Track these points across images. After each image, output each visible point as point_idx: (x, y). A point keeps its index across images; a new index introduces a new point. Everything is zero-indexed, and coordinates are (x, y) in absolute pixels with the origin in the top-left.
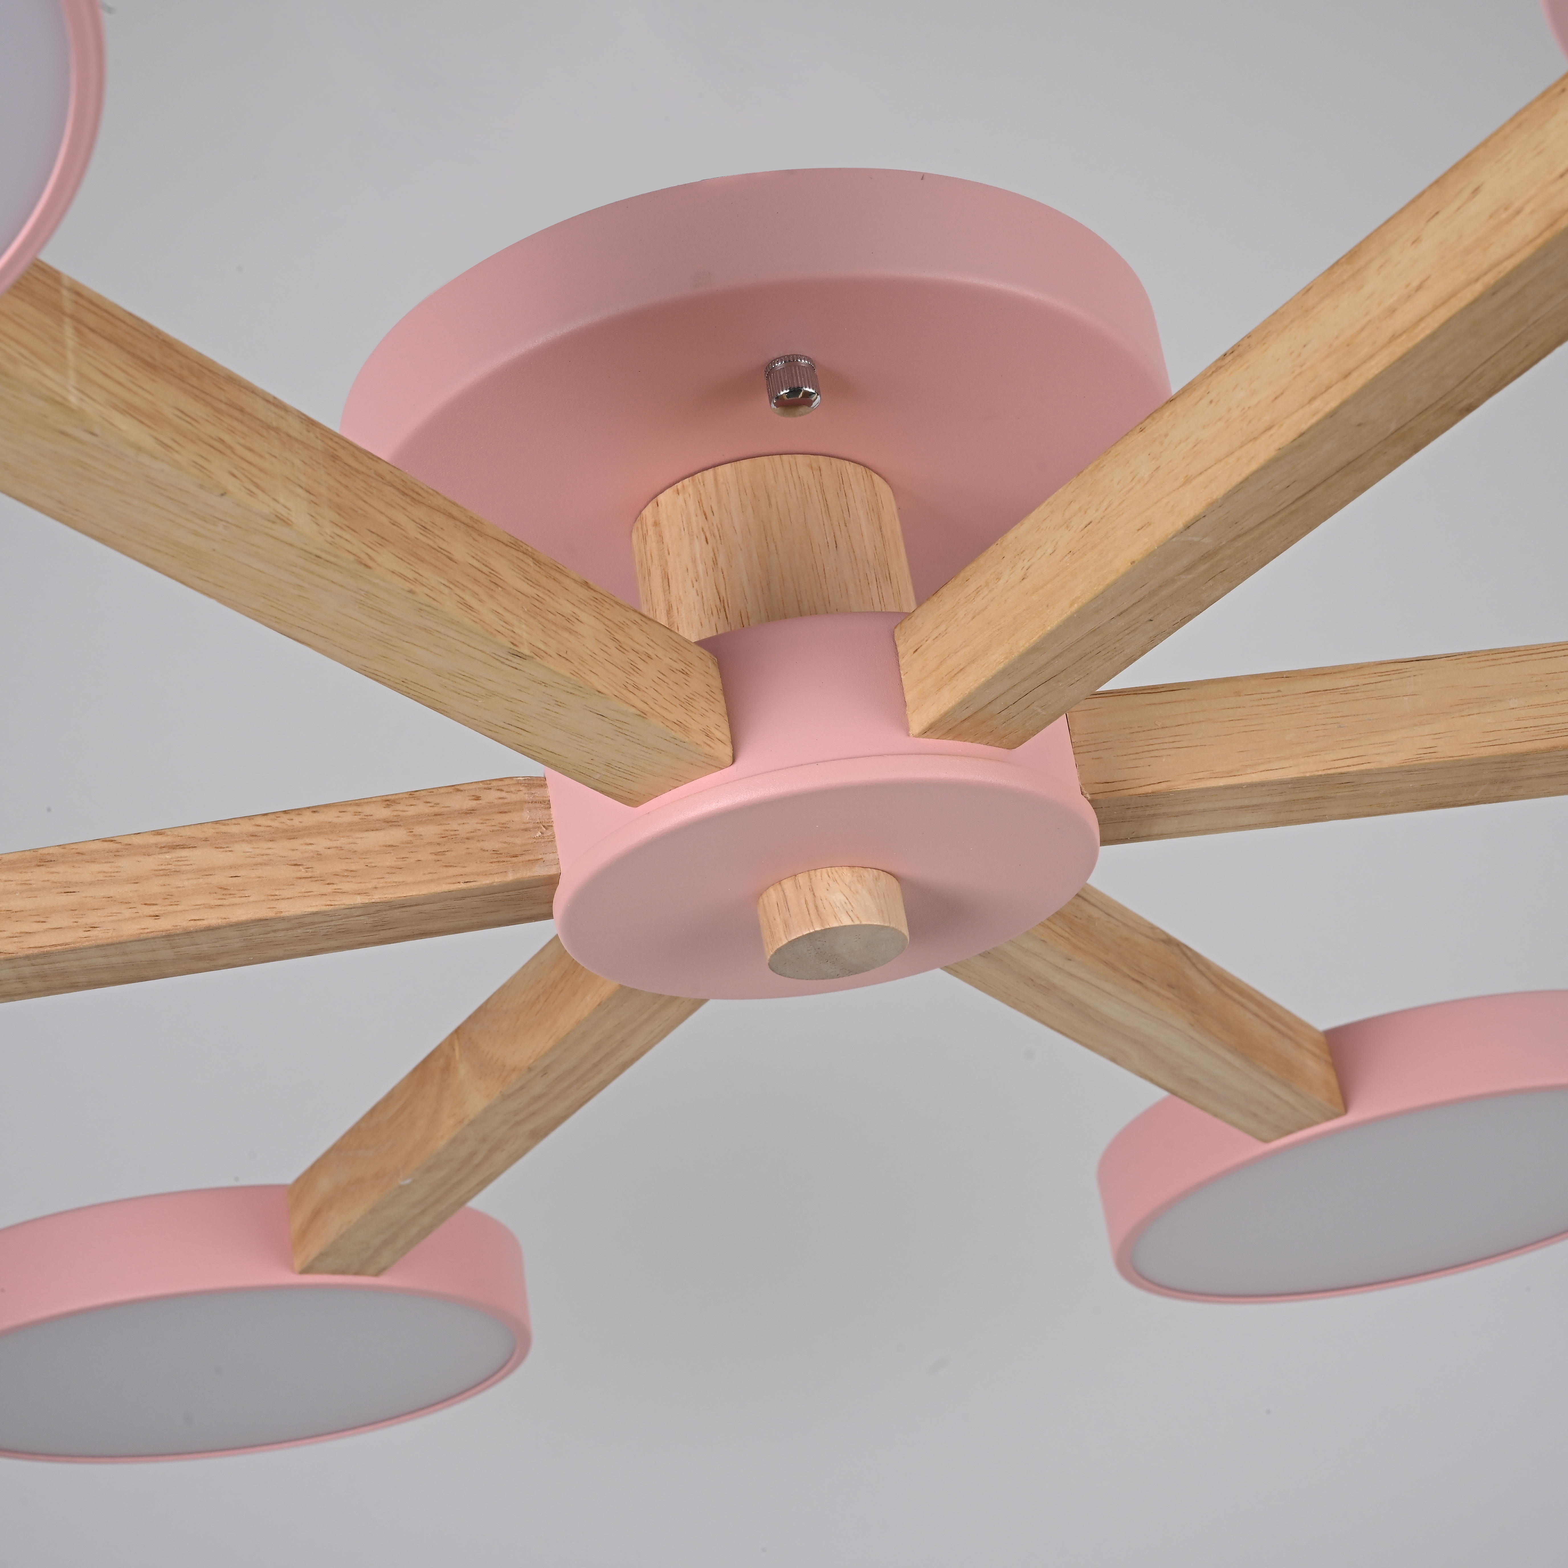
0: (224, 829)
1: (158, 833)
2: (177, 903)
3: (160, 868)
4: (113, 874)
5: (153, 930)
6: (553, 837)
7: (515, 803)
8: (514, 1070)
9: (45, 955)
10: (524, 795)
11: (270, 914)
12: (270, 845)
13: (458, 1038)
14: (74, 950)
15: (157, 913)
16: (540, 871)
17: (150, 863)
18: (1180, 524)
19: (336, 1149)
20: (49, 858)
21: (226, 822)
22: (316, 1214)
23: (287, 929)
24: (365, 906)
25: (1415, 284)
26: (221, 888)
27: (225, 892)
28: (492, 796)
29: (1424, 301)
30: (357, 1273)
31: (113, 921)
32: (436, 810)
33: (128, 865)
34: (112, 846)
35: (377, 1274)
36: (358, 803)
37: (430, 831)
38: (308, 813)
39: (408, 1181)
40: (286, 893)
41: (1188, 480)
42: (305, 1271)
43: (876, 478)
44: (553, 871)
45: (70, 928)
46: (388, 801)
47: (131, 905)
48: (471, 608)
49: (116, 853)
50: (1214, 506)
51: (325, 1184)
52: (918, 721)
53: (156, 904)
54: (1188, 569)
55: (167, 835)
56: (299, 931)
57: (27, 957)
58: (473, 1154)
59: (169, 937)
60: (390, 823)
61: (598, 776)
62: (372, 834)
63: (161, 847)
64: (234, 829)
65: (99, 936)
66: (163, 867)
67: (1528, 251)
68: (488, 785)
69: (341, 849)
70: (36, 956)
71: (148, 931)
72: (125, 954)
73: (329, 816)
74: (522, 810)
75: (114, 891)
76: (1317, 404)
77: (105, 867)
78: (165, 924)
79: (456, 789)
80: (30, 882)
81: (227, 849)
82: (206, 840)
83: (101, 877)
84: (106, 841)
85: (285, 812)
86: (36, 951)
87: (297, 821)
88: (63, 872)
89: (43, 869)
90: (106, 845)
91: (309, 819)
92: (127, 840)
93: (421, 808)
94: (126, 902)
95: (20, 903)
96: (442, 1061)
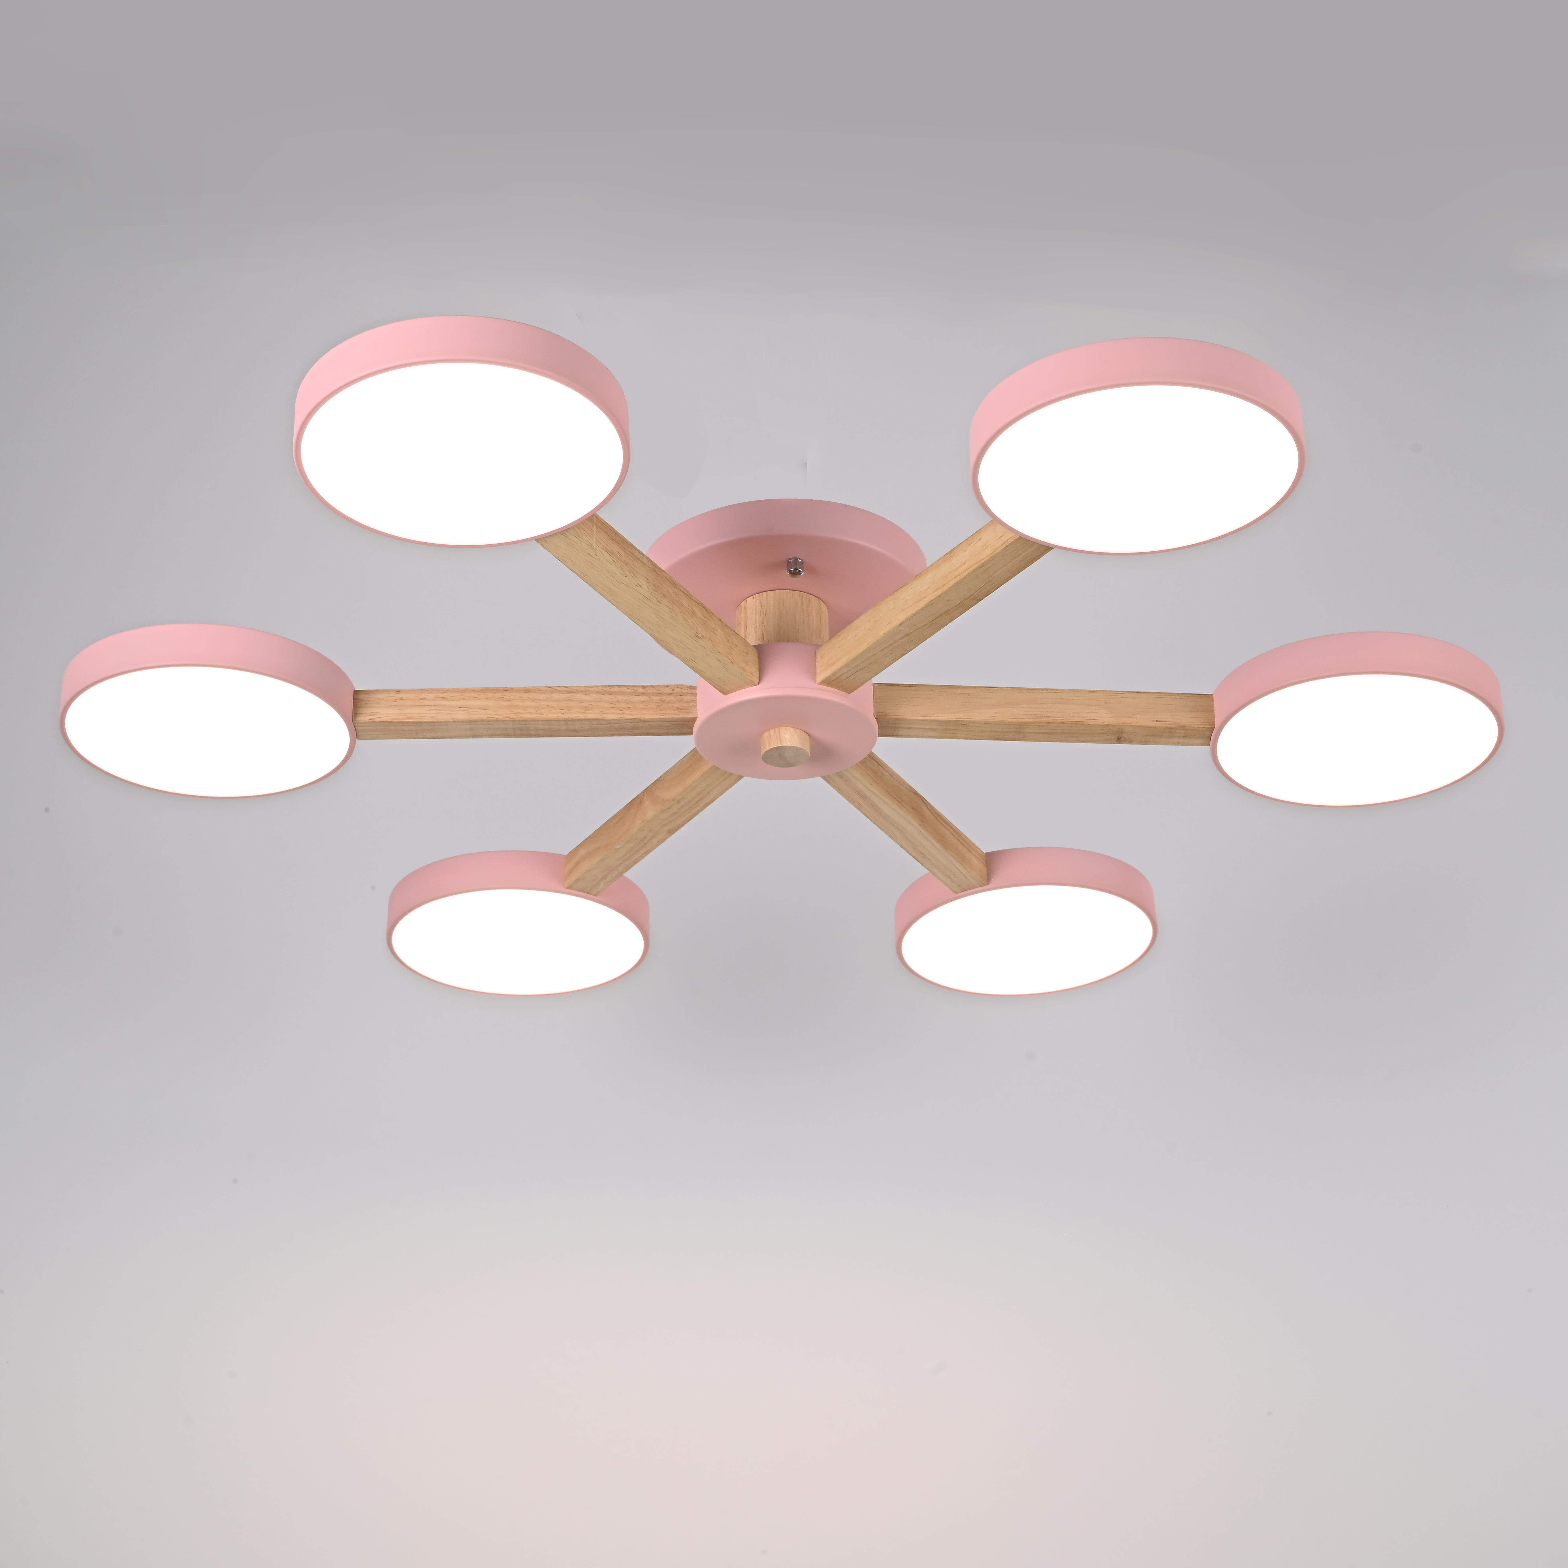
0: (588, 689)
1: (566, 687)
2: (570, 710)
4: (550, 698)
5: (562, 717)
6: (696, 707)
7: (685, 693)
8: (667, 801)
9: (525, 721)
10: (689, 691)
11: (601, 717)
12: (603, 696)
14: (534, 721)
15: (563, 712)
16: (691, 716)
17: (563, 696)
18: (898, 623)
19: (590, 838)
20: (529, 690)
21: (589, 687)
22: (578, 864)
23: (605, 724)
24: (631, 719)
25: (963, 563)
26: (585, 707)
27: (586, 709)
28: (678, 690)
29: (964, 568)
30: (588, 893)
31: (549, 713)
32: (659, 692)
33: (555, 696)
34: (550, 689)
35: (595, 895)
36: (633, 686)
37: (657, 698)
38: (617, 687)
39: (618, 847)
40: (606, 712)
41: (903, 610)
42: (567, 888)
43: (822, 602)
44: (695, 716)
45: (534, 713)
46: (644, 687)
47: (555, 709)
48: (686, 620)
49: (552, 692)
50: (908, 619)
51: (582, 852)
52: (820, 678)
53: (563, 710)
54: (901, 638)
55: (569, 688)
56: (608, 725)
57: (520, 721)
58: (645, 838)
59: (566, 721)
60: (644, 694)
61: (715, 682)
62: (637, 697)
63: (567, 692)
64: (591, 689)
65: (544, 717)
66: (567, 698)
67: (987, 559)
68: (677, 686)
69: (626, 700)
70: (522, 721)
71: (560, 717)
72: (550, 725)
73: (624, 689)
74: (687, 695)
75: (550, 704)
76: (936, 592)
77: (548, 696)
78: (566, 716)
79: (667, 686)
80: (522, 697)
81: (589, 695)
82: (582, 691)
83: (546, 698)
85: (609, 686)
86: (522, 719)
87: (613, 690)
88: (533, 695)
89: (527, 693)
90: (548, 688)
91: (617, 689)
92: (556, 688)
93: (653, 690)
94: (553, 708)
95: (517, 703)
96: (639, 800)
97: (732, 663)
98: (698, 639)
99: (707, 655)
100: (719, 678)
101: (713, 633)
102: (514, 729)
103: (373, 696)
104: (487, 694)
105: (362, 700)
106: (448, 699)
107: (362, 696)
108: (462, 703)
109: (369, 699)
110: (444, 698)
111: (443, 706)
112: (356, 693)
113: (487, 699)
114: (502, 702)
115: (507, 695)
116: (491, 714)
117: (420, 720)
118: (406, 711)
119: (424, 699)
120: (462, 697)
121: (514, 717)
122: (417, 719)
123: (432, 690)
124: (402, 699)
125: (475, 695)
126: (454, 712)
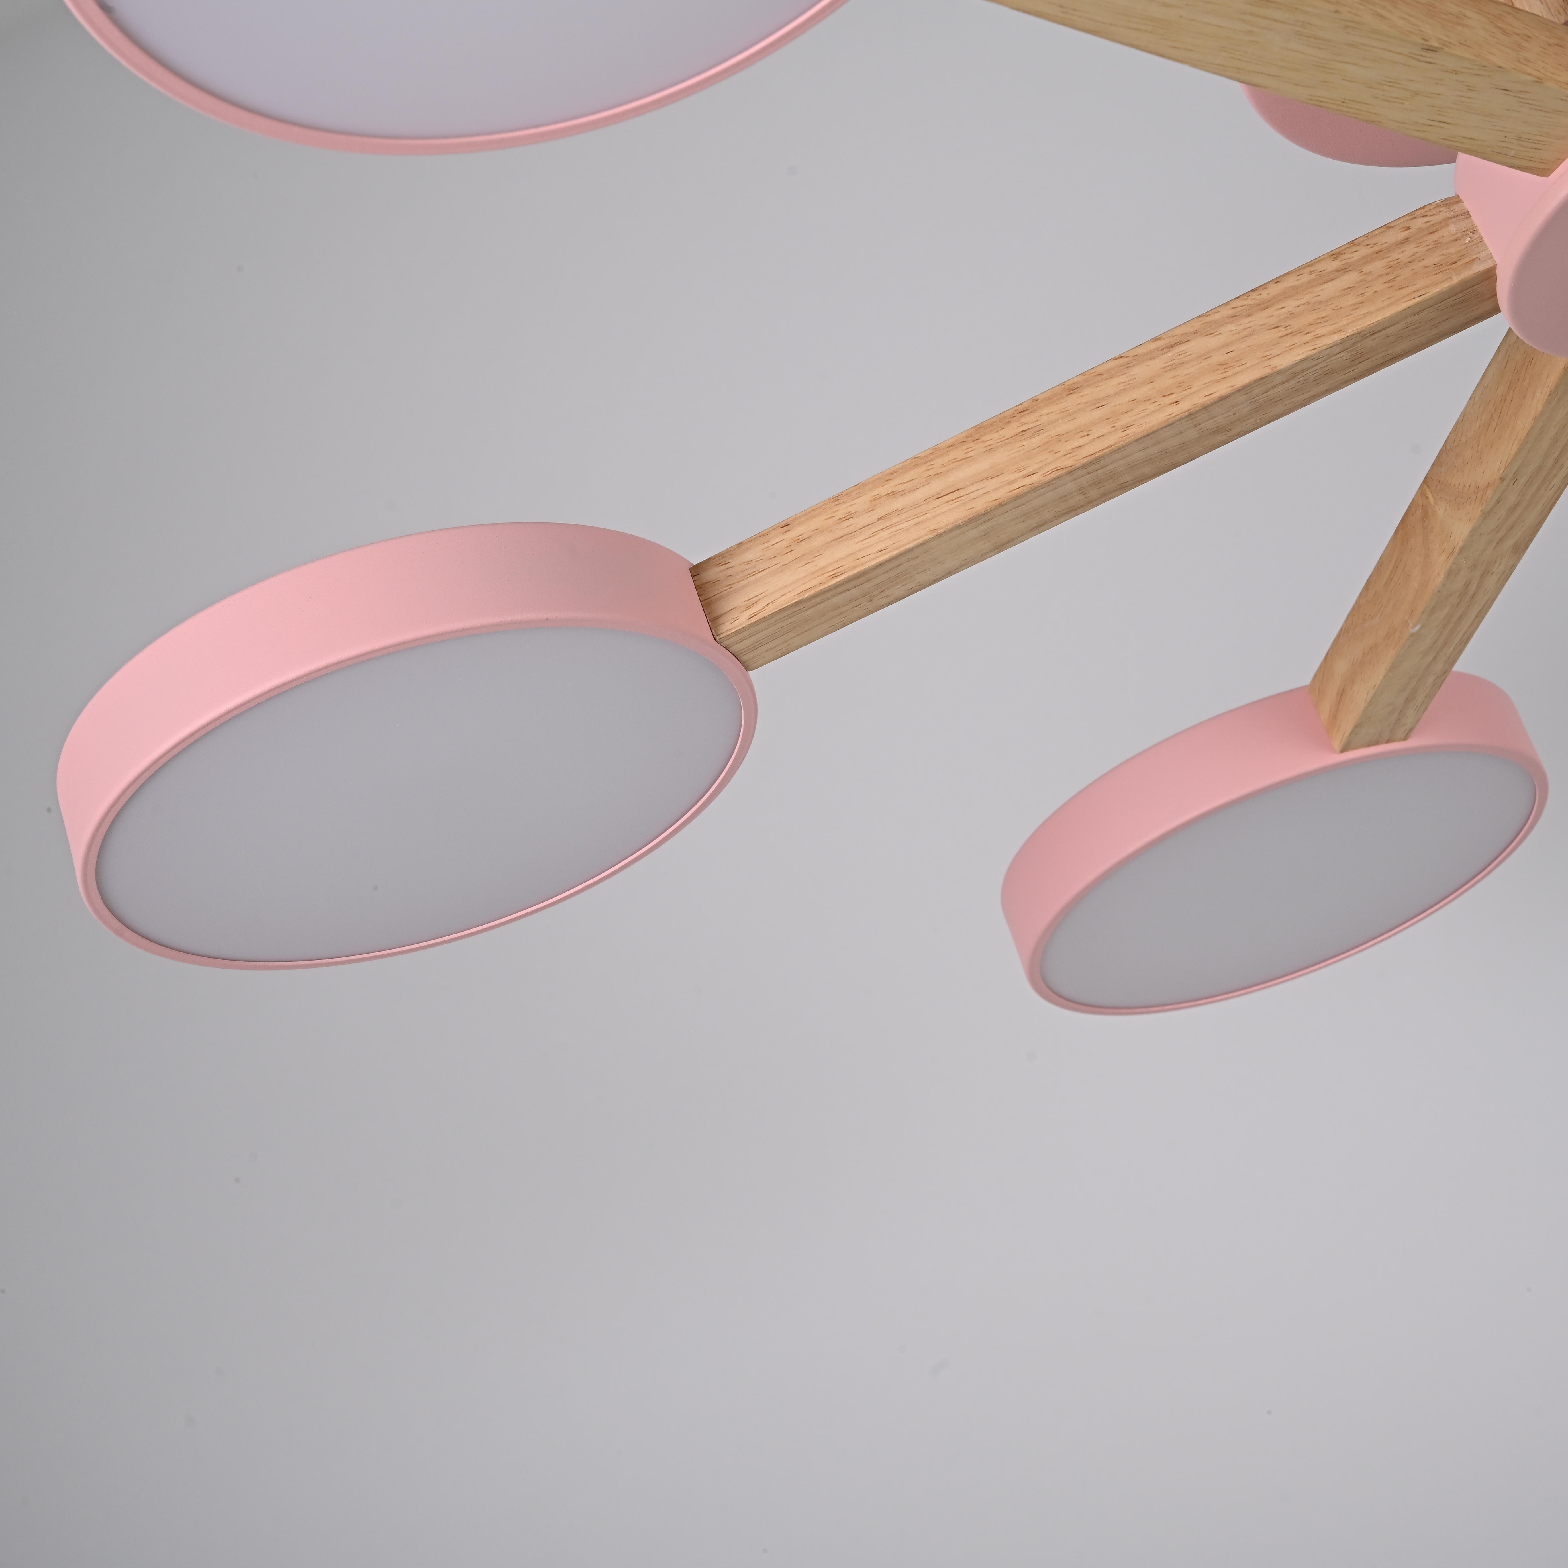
0: (1208, 319)
1: (1155, 339)
2: (1190, 387)
3: (1166, 365)
4: (1131, 382)
5: (1178, 413)
6: (1481, 241)
7: (1440, 222)
8: (1488, 486)
9: (1097, 460)
10: (1445, 213)
11: (1268, 371)
12: (1250, 319)
13: (1428, 486)
14: (1119, 449)
15: (1176, 400)
16: (1478, 268)
17: (1157, 364)
19: (1343, 632)
20: (1075, 386)
21: (1208, 313)
22: (1341, 695)
23: (1284, 383)
24: (1343, 341)
26: (1221, 364)
27: (1225, 367)
28: (1419, 223)
30: (1388, 741)
31: (1143, 417)
32: (1376, 248)
33: (1140, 371)
34: (1122, 361)
35: (1405, 738)
36: (1310, 264)
37: (1377, 266)
38: (1272, 285)
39: (1417, 628)
40: (1275, 352)
42: (1344, 750)
44: (1489, 264)
45: (1110, 433)
46: (1335, 255)
47: (1153, 401)
49: (1128, 366)
51: (1341, 667)
53: (1173, 393)
55: (1164, 339)
56: (1294, 382)
57: (1084, 466)
58: (1467, 585)
59: (1191, 415)
60: (1342, 271)
61: (1512, 153)
62: (1330, 284)
63: (1162, 350)
64: (1217, 317)
65: (1136, 431)
66: (1169, 364)
68: (1412, 216)
69: (1308, 303)
70: (1091, 463)
71: (1174, 415)
72: (1159, 442)
73: (1291, 282)
74: (1447, 225)
75: (1136, 394)
77: (1123, 379)
78: (1185, 406)
79: (1388, 227)
80: (1067, 409)
81: (1216, 333)
82: (1196, 332)
83: (1122, 387)
84: (1116, 359)
85: (1253, 290)
86: (1089, 459)
87: (1265, 294)
88: (1090, 393)
89: (1074, 396)
90: (1117, 362)
91: (1274, 290)
92: (1133, 353)
93: (1363, 251)
94: (1148, 400)
95: (1063, 427)
96: (1419, 513)
97: (1539, 81)
98: (1430, 54)
99: (1470, 88)
100: (1520, 139)
101: (1463, 25)
102: (1081, 490)
103: (736, 562)
104: (984, 438)
105: (714, 582)
106: (903, 493)
107: (711, 574)
108: (936, 486)
109: (729, 572)
110: (892, 495)
111: (899, 512)
112: (696, 571)
113: (990, 450)
114: (1025, 443)
115: (1030, 420)
116: (1013, 482)
117: (861, 569)
118: (822, 562)
119: (849, 517)
120: (931, 472)
121: (1069, 462)
122: (854, 567)
123: (860, 488)
124: (800, 540)
125: (958, 454)
126: (928, 516)
